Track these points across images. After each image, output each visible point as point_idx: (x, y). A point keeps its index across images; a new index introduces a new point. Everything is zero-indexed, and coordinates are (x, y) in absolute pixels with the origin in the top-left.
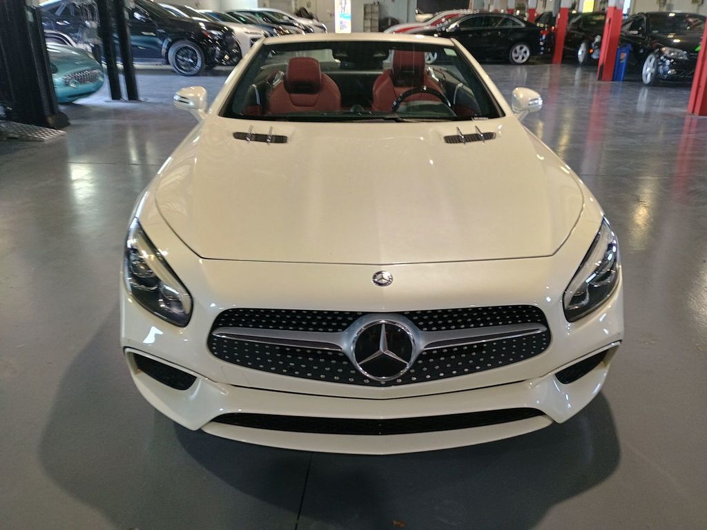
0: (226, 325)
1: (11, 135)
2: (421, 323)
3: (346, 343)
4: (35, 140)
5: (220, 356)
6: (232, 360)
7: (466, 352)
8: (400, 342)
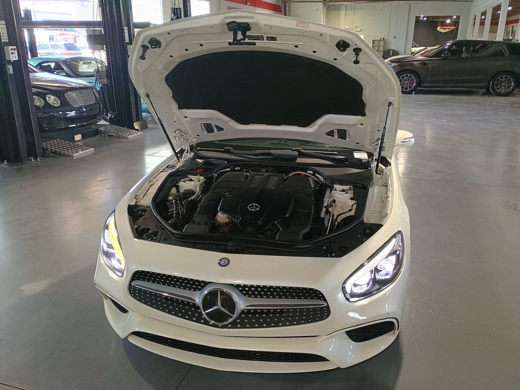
0: (138, 279)
1: (110, 134)
2: (244, 292)
3: (198, 298)
4: (123, 138)
5: (135, 297)
6: (140, 300)
7: (266, 313)
8: (229, 303)
